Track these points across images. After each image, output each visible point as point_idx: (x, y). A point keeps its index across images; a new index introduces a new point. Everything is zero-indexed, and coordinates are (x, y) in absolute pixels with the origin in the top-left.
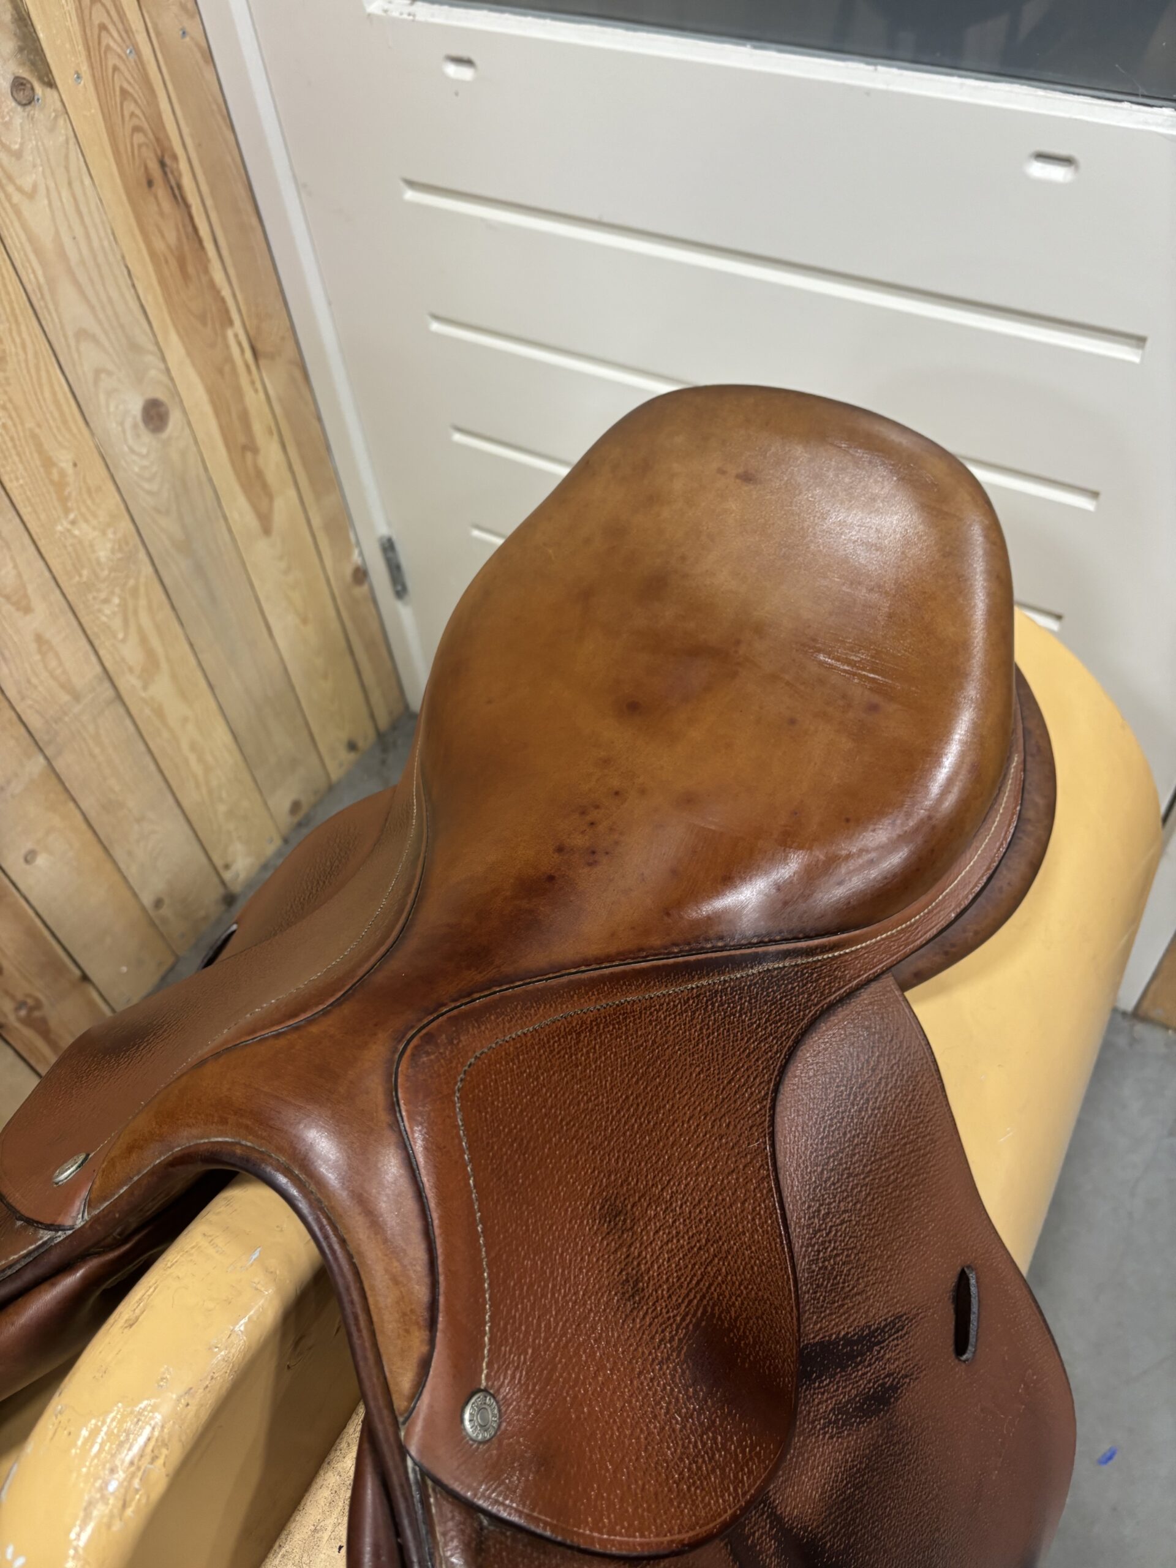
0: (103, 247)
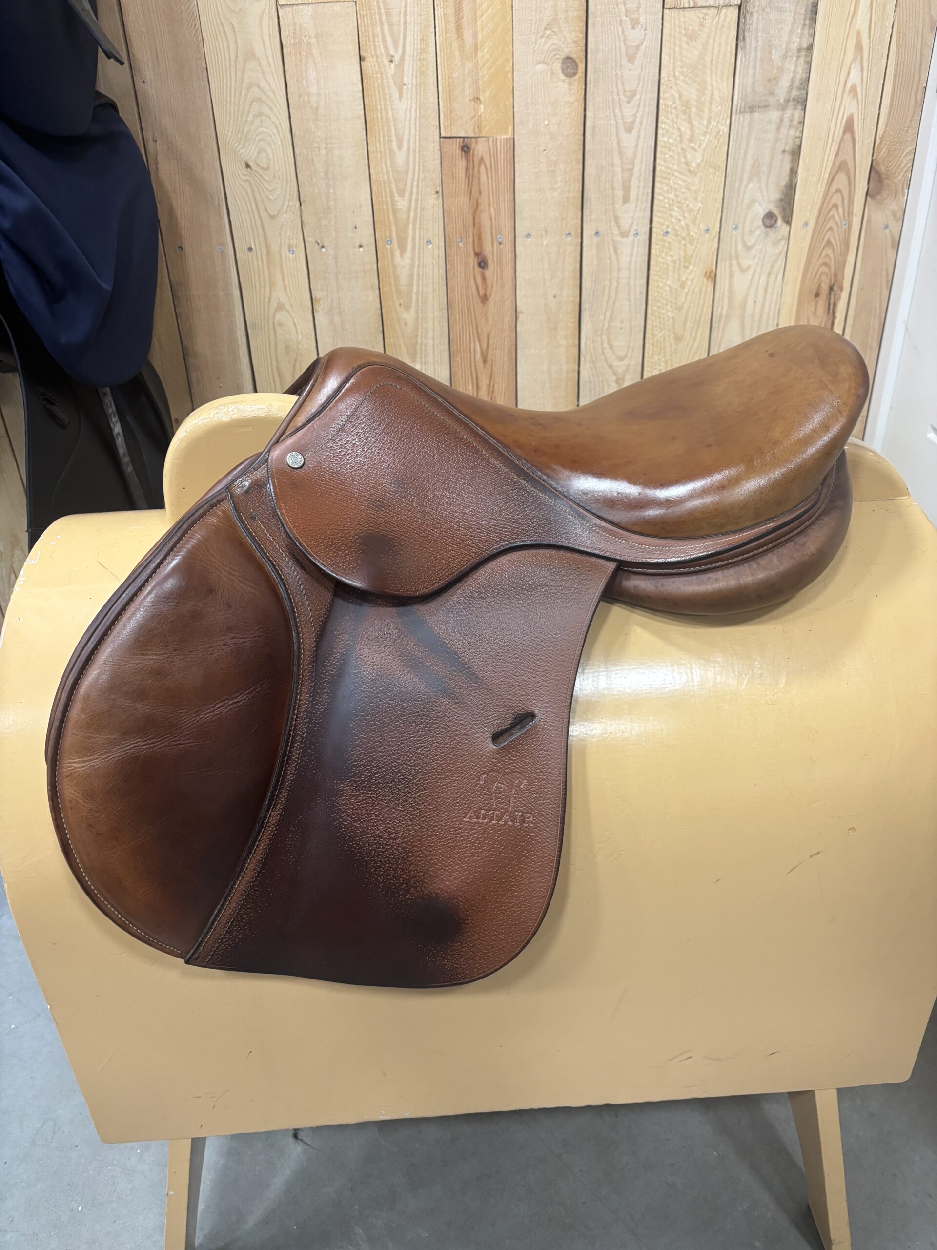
0: (769, 315)
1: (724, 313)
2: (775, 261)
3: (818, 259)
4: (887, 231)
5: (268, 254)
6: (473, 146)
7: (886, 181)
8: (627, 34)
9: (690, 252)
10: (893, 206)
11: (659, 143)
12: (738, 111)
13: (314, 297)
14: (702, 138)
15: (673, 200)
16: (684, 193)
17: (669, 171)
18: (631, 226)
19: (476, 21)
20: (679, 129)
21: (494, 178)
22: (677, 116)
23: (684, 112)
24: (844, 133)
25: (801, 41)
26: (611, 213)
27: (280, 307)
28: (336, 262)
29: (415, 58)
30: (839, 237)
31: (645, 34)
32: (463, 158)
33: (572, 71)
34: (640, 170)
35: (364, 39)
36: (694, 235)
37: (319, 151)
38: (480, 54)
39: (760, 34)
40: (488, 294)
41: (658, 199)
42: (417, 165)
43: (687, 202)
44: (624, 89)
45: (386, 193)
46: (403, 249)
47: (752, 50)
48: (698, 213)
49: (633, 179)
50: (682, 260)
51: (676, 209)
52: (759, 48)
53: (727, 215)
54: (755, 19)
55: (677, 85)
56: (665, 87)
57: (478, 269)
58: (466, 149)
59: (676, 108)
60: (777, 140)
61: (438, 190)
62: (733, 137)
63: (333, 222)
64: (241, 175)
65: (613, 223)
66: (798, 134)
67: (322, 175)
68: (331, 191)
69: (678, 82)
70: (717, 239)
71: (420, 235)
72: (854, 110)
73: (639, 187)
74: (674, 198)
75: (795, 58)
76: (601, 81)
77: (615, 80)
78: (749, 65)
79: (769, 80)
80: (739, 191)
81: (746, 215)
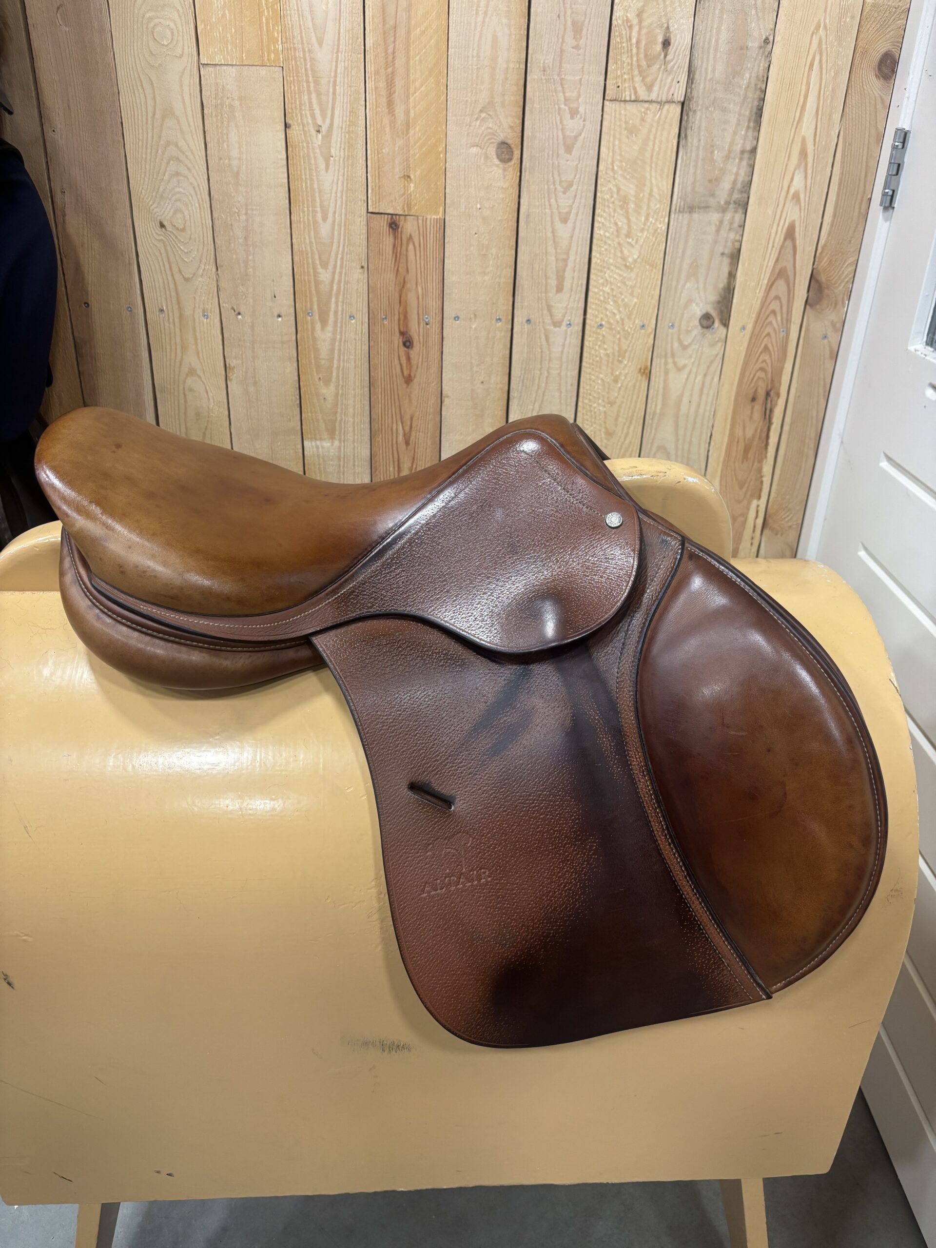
0: (704, 415)
1: (658, 411)
2: (712, 362)
3: (755, 364)
4: (826, 341)
5: (181, 317)
6: (401, 223)
7: (826, 291)
8: (565, 123)
9: (624, 347)
10: (831, 316)
11: (595, 235)
12: (677, 209)
13: (228, 365)
14: (640, 234)
15: (608, 293)
16: (620, 287)
17: (605, 265)
18: (564, 316)
19: (408, 98)
20: (616, 224)
21: (422, 258)
22: (615, 211)
23: (622, 207)
24: (785, 239)
25: (744, 144)
26: (544, 302)
27: (192, 372)
28: (253, 330)
29: (343, 130)
30: (777, 343)
31: (584, 125)
32: (391, 235)
33: (507, 157)
34: (575, 260)
35: (290, 106)
36: (629, 330)
37: (239, 216)
38: (412, 132)
39: (702, 133)
40: (412, 375)
41: (593, 292)
42: (342, 238)
43: (623, 297)
44: (560, 179)
45: (308, 263)
46: (324, 322)
47: (694, 149)
48: (633, 308)
49: (567, 269)
50: (617, 354)
51: (611, 303)
52: (701, 148)
53: (663, 312)
54: (698, 118)
55: (615, 178)
56: (602, 179)
57: (403, 349)
58: (394, 225)
59: (613, 203)
60: (716, 242)
61: (363, 264)
62: (672, 236)
63: (251, 290)
64: (154, 235)
65: (545, 312)
66: (738, 237)
67: (241, 241)
68: (251, 258)
69: (616, 176)
70: (652, 336)
71: (343, 309)
72: (796, 217)
73: (573, 278)
74: (609, 291)
75: (737, 160)
76: (537, 169)
77: (551, 169)
78: (690, 164)
79: (710, 181)
80: (676, 290)
81: (683, 314)
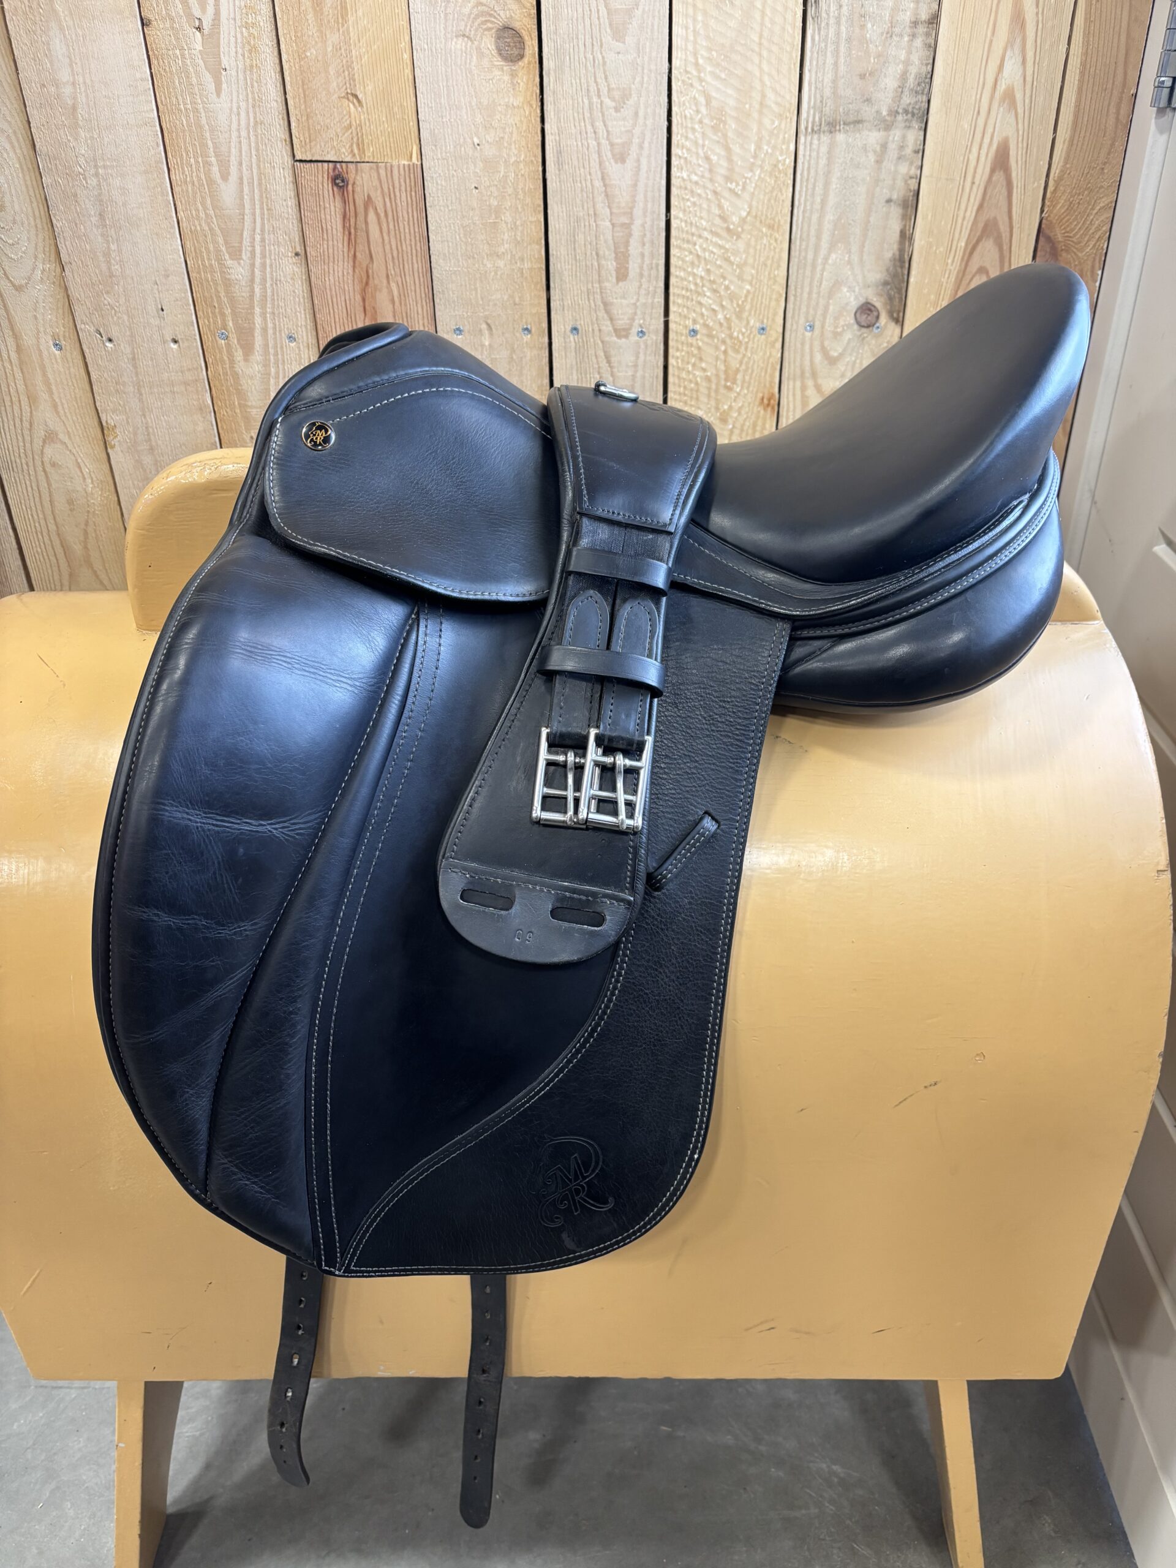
5: (19, 349)
6: (351, 177)
7: (1064, 254)
9: (734, 364)
11: (673, 181)
12: (810, 130)
13: (104, 424)
14: (749, 175)
15: (702, 278)
16: (720, 267)
17: (694, 230)
18: (633, 319)
20: (707, 158)
21: (392, 233)
22: (704, 135)
23: (715, 129)
24: (993, 171)
25: (917, 8)
26: (598, 297)
27: (50, 437)
28: (135, 367)
29: (239, 23)
32: (337, 198)
33: (516, 52)
34: (643, 226)
36: (741, 337)
37: (85, 179)
38: (351, 19)
41: (677, 277)
42: (257, 207)
43: (727, 283)
44: (608, 86)
45: (208, 252)
46: (248, 349)
47: (832, 21)
48: (746, 300)
49: (632, 241)
50: (723, 376)
51: (708, 294)
52: (844, 19)
53: (794, 304)
55: (701, 80)
56: (680, 84)
58: (339, 181)
59: (701, 122)
60: (877, 181)
61: (298, 250)
62: (802, 174)
63: (122, 300)
65: (602, 314)
66: (914, 171)
67: (94, 219)
68: (113, 247)
69: (702, 75)
70: (779, 345)
71: (275, 324)
72: (1010, 132)
73: (643, 255)
74: (703, 274)
75: (906, 39)
76: (567, 69)
77: (590, 69)
78: (826, 48)
79: (862, 76)
80: (814, 266)
81: (826, 308)
